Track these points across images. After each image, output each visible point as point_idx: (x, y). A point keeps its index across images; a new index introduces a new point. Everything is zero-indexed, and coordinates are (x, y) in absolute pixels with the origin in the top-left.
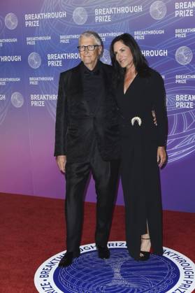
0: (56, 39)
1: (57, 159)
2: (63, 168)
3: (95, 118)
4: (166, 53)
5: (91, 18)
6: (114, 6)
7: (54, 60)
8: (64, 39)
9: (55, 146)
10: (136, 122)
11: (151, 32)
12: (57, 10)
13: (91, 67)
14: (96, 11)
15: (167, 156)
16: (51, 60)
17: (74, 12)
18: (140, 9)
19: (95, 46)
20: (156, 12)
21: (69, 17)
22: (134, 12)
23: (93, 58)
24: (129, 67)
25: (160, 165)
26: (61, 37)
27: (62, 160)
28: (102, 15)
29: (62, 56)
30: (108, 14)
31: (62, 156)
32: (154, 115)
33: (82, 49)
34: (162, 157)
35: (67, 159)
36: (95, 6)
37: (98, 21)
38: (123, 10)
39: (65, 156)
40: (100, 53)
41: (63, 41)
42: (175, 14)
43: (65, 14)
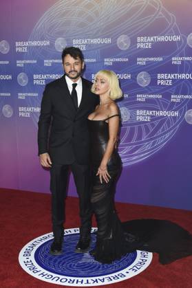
0: (41, 62)
4: (129, 76)
6: (89, 38)
7: (38, 79)
8: (48, 63)
11: (118, 60)
12: (42, 39)
14: (74, 41)
16: (36, 80)
17: (56, 41)
18: (109, 41)
20: (122, 44)
21: (52, 45)
22: (104, 43)
26: (45, 61)
28: (79, 45)
29: (45, 77)
30: (83, 44)
38: (95, 41)
41: (47, 65)
42: (136, 46)
43: (48, 43)
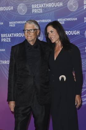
0: (7, 24)
1: (9, 103)
2: (12, 110)
3: (34, 77)
5: (29, 10)
6: (44, 3)
7: (5, 38)
8: (12, 24)
9: (8, 95)
10: (63, 78)
12: (7, 5)
13: (32, 43)
14: (33, 6)
15: (82, 100)
16: (3, 38)
17: (18, 7)
18: (61, 4)
19: (34, 30)
20: (71, 6)
21: (15, 10)
22: (57, 6)
23: (33, 37)
24: (57, 42)
25: (77, 107)
26: (10, 23)
27: (12, 104)
28: (37, 8)
29: (10, 35)
30: (40, 8)
31: (13, 102)
32: (74, 75)
33: (26, 32)
34: (78, 101)
35: (16, 104)
36: (32, 3)
37: (34, 12)
38: (50, 5)
39: (14, 102)
40: (38, 34)
41: (11, 26)
42: (83, 8)
43: (12, 8)
